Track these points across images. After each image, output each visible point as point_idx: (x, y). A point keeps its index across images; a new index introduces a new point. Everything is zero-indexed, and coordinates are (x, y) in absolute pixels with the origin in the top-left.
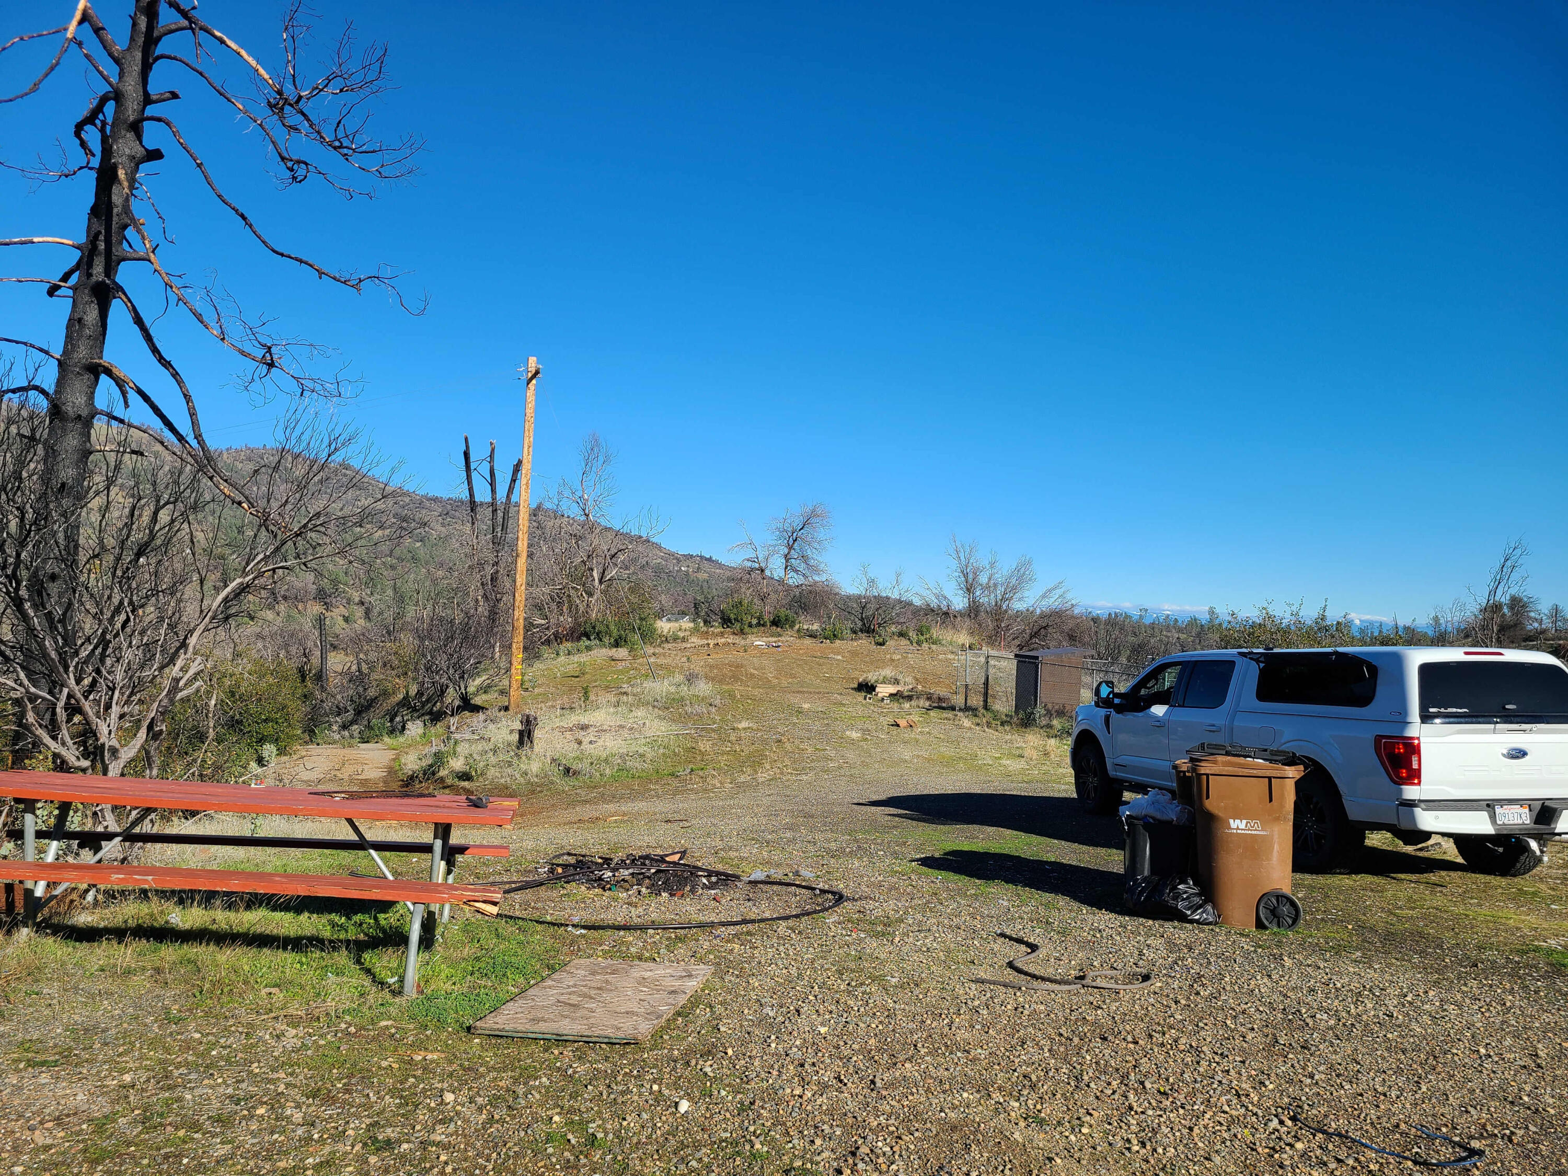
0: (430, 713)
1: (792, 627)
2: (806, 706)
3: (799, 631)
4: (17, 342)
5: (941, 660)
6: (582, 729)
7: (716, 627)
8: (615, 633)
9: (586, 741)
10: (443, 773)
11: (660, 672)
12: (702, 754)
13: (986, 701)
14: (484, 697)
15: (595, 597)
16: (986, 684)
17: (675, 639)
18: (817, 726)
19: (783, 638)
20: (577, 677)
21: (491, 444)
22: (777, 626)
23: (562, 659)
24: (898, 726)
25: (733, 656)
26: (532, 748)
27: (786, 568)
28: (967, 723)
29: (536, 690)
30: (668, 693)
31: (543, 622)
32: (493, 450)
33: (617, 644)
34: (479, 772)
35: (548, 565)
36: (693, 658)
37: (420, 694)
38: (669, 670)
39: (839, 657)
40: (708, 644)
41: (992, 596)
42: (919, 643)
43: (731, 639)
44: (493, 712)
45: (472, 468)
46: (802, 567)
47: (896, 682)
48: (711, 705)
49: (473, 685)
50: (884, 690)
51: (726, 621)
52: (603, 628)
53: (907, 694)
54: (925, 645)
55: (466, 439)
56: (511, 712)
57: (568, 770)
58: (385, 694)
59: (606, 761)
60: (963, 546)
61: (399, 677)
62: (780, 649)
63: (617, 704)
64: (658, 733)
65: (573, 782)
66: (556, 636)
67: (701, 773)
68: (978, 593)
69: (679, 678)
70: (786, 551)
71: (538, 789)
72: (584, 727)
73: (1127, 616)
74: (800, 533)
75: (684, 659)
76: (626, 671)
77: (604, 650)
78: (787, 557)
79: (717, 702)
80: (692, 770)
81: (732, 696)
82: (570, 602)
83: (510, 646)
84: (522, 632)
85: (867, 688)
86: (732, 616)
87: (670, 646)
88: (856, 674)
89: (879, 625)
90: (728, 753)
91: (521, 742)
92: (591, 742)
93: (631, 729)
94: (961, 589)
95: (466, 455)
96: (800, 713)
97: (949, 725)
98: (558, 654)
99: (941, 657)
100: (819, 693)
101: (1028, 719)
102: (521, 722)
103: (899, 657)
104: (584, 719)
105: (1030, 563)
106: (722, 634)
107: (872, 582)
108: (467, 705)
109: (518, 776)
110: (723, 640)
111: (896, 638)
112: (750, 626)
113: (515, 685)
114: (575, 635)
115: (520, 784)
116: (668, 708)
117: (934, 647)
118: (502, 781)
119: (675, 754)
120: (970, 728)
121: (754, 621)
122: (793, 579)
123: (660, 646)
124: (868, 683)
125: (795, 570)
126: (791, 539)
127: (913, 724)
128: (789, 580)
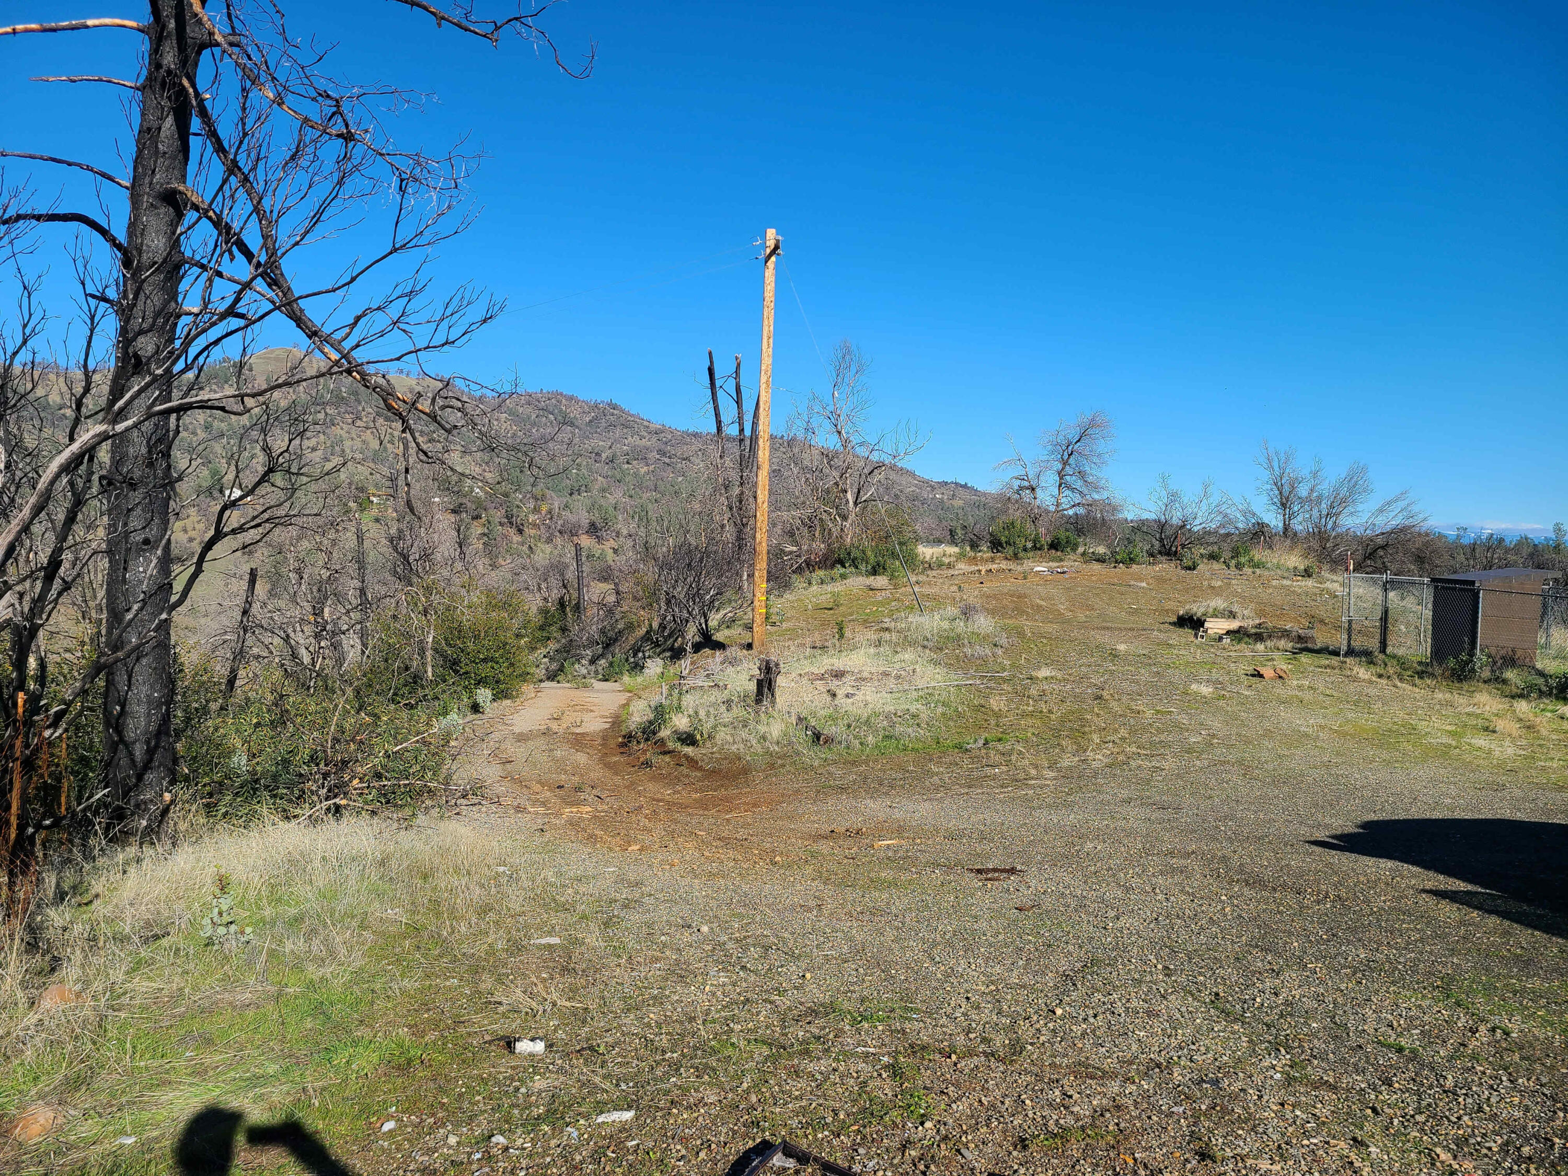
0: (671, 649)
1: (1074, 550)
2: (1122, 647)
3: (1083, 554)
4: (70, 164)
5: (1275, 587)
6: (836, 676)
7: (985, 552)
8: (872, 560)
9: (840, 693)
10: (664, 733)
11: (928, 604)
12: (998, 715)
13: (1384, 644)
14: (727, 632)
15: (850, 521)
16: (1384, 619)
17: (940, 565)
18: (1144, 675)
19: (1065, 563)
20: (831, 609)
21: (737, 358)
22: (1057, 550)
23: (814, 588)
24: (1261, 676)
25: (1009, 585)
26: (773, 702)
27: (1060, 485)
28: (1361, 673)
29: (784, 625)
30: (940, 630)
31: (795, 549)
32: (739, 365)
33: (874, 572)
34: (706, 736)
35: (799, 486)
36: (965, 586)
37: (662, 627)
38: (938, 602)
39: (1144, 584)
40: (980, 571)
41: (1315, 511)
42: (1239, 567)
43: (1004, 565)
44: (732, 652)
45: (718, 385)
46: (1079, 484)
47: (1232, 615)
48: (995, 645)
49: (714, 619)
50: (1216, 626)
51: (996, 545)
52: (858, 554)
53: (1253, 631)
54: (1248, 570)
55: (710, 354)
56: (754, 652)
57: (817, 736)
58: (630, 627)
59: (867, 722)
61: (644, 608)
62: (1066, 576)
63: (879, 643)
64: (933, 684)
65: (824, 753)
66: (808, 563)
67: (1000, 747)
68: (1296, 509)
69: (952, 611)
70: (1060, 466)
71: (780, 762)
72: (838, 675)
73: (1441, 536)
74: (1076, 446)
75: (955, 588)
76: (887, 601)
77: (861, 578)
78: (1061, 475)
79: (1004, 641)
80: (986, 743)
81: (1021, 634)
82: (822, 526)
83: (753, 575)
84: (765, 558)
85: (1192, 623)
86: (1003, 539)
87: (934, 573)
88: (1170, 605)
89: (1183, 546)
90: (1031, 714)
91: (760, 692)
92: (847, 696)
93: (898, 677)
94: (1275, 504)
95: (711, 371)
96: (1115, 656)
97: (1335, 676)
98: (810, 583)
99: (1274, 583)
100: (1132, 629)
101: (1463, 670)
102: (760, 669)
103: (1219, 583)
104: (839, 663)
105: (1364, 469)
106: (993, 560)
107: (1174, 497)
108: (707, 642)
109: (754, 742)
110: (995, 566)
111: (1207, 561)
112: (1025, 550)
113: (758, 620)
114: (828, 563)
115: (757, 754)
116: (941, 649)
117: (1260, 571)
118: (734, 748)
119: (960, 715)
120: (1373, 681)
121: (1029, 545)
122: (1067, 499)
123: (922, 573)
124: (1192, 616)
125: (1069, 487)
126: (1066, 453)
127: (1282, 674)
128: (1063, 500)
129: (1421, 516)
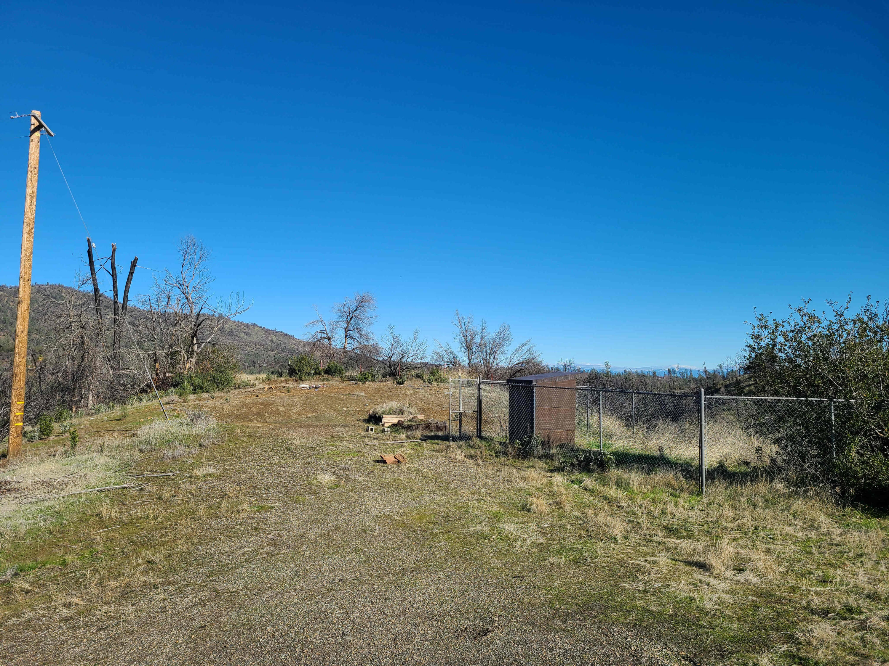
1: (339, 374)
3: (343, 377)
5: (444, 394)
7: (284, 377)
13: (479, 430)
16: (479, 411)
17: (246, 386)
19: (331, 382)
20: (119, 420)
21: (113, 246)
22: (328, 374)
24: (384, 462)
27: (346, 336)
28: (459, 455)
32: (114, 251)
39: (363, 394)
40: (264, 389)
41: (484, 351)
42: (430, 381)
43: (294, 384)
45: (95, 263)
46: (357, 336)
47: (401, 412)
50: (389, 420)
51: (292, 372)
53: (406, 424)
54: (435, 383)
55: (89, 241)
60: (463, 318)
62: (317, 390)
68: (474, 350)
70: (345, 325)
74: (355, 313)
78: (346, 330)
85: (375, 419)
86: (297, 368)
88: (371, 407)
89: (402, 370)
94: (463, 347)
95: (90, 253)
97: (440, 458)
99: (445, 391)
101: (525, 449)
103: (411, 392)
105: (508, 328)
106: (288, 381)
107: (396, 339)
110: (289, 385)
111: (414, 379)
112: (309, 374)
113: (14, 433)
117: (441, 384)
120: (463, 462)
121: (313, 371)
122: (350, 345)
124: (375, 415)
125: (352, 338)
126: (349, 317)
127: (401, 459)
128: (348, 346)
129: (537, 354)
